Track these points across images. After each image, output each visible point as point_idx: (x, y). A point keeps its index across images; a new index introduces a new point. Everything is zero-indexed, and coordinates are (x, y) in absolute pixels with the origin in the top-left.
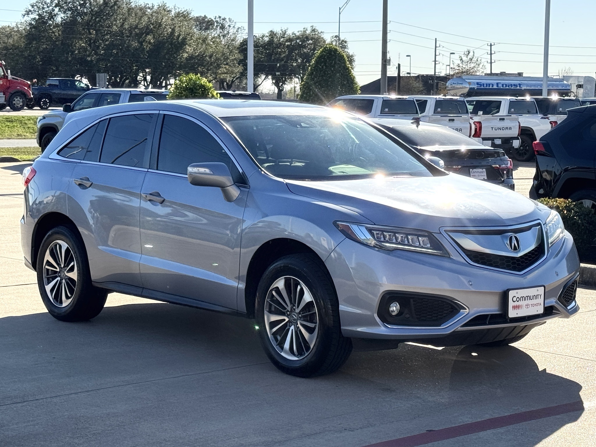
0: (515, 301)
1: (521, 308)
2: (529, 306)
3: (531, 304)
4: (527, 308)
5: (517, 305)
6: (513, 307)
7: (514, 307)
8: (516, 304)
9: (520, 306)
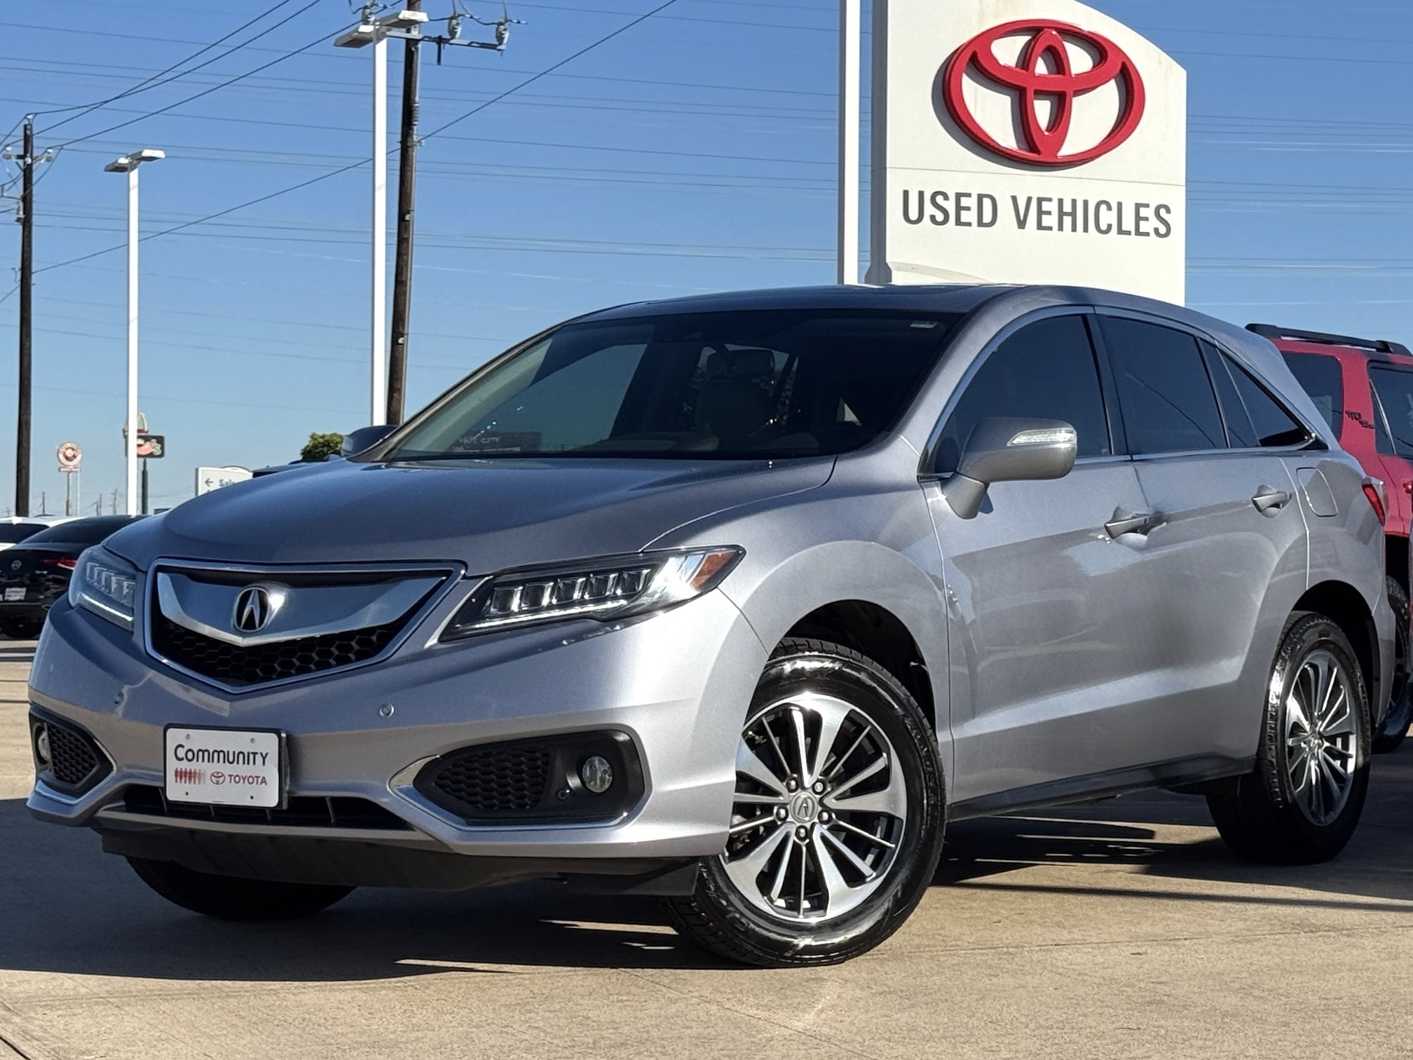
0: (182, 759)
1: (199, 780)
2: (221, 779)
3: (230, 776)
4: (218, 783)
5: (188, 770)
6: (176, 772)
7: (180, 775)
8: (185, 766)
9: (195, 773)
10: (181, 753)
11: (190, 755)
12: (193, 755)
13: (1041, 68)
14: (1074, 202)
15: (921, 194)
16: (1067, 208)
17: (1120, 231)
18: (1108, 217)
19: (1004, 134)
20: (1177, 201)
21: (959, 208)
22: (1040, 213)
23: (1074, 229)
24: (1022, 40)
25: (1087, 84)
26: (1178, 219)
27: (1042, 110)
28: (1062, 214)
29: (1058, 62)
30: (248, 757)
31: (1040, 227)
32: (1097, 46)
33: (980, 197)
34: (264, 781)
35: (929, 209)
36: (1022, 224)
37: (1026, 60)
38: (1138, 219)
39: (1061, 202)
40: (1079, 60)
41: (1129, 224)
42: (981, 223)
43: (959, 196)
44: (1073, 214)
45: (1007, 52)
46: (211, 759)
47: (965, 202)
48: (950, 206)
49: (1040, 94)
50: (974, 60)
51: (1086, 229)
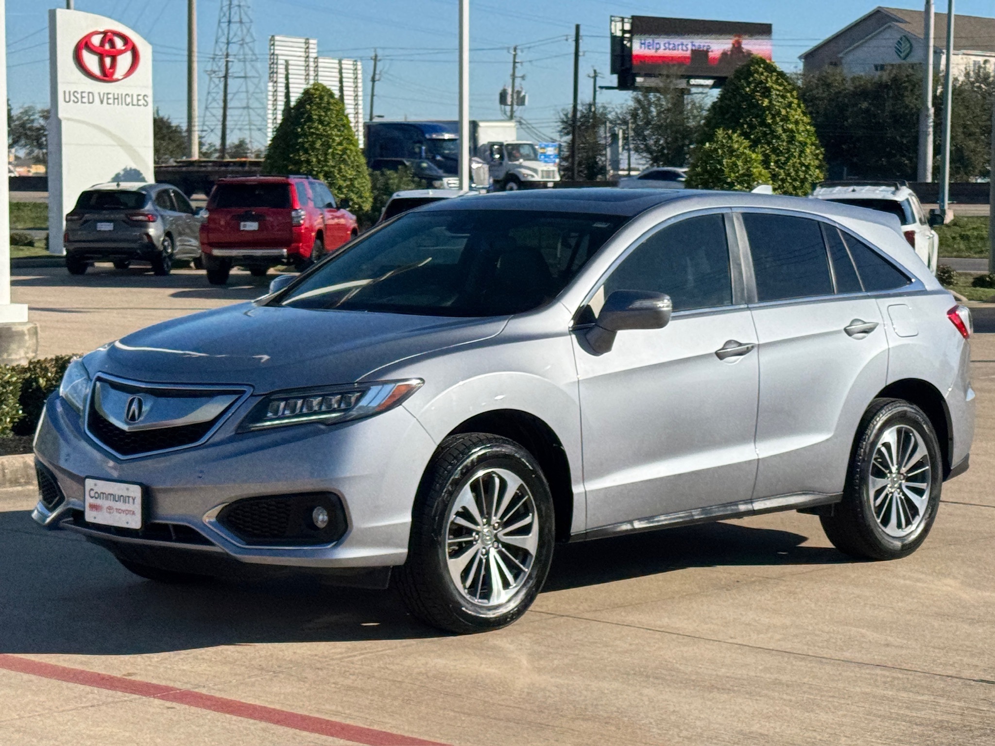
0: (93, 497)
1: (101, 510)
2: (111, 510)
3: (116, 509)
4: (110, 513)
5: (96, 504)
6: (90, 505)
7: (92, 506)
8: (93, 501)
9: (99, 506)
10: (92, 493)
11: (97, 495)
12: (99, 496)
13: (107, 47)
14: (118, 95)
15: (70, 92)
16: (116, 97)
17: (133, 105)
18: (129, 100)
19: (95, 69)
20: (150, 92)
21: (82, 97)
22: (108, 99)
23: (118, 104)
24: (102, 36)
25: (121, 52)
26: (150, 99)
27: (108, 61)
28: (114, 99)
29: (113, 45)
30: (125, 499)
31: (108, 103)
32: (125, 39)
33: (89, 93)
34: (133, 513)
35: (73, 98)
36: (102, 102)
37: (102, 43)
38: (138, 100)
39: (114, 94)
40: (119, 44)
41: (135, 102)
42: (89, 103)
43: (82, 92)
44: (118, 99)
45: (96, 40)
46: (107, 499)
47: (84, 95)
48: (79, 96)
49: (108, 56)
50: (86, 43)
51: (122, 104)
